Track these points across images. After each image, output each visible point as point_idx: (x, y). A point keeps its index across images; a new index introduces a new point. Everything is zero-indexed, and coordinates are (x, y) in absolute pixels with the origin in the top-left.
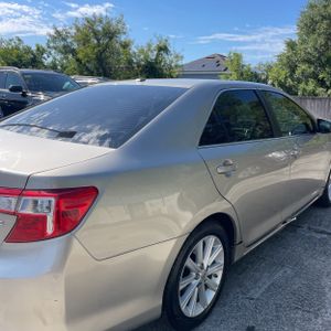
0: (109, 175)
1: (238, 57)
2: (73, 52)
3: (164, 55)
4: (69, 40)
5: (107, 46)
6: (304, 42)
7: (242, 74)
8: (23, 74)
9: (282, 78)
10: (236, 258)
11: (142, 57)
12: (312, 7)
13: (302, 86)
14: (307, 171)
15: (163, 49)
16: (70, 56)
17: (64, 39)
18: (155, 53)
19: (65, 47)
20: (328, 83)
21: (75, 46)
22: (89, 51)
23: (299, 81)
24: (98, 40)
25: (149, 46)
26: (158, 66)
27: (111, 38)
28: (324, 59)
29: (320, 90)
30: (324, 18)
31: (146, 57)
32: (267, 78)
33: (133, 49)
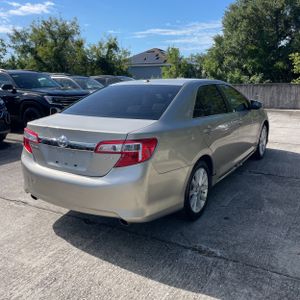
0: (160, 133)
1: (176, 51)
2: (32, 51)
3: (114, 52)
4: (28, 40)
5: (64, 45)
6: (229, 37)
7: (180, 66)
8: (11, 75)
9: (213, 68)
10: (213, 184)
11: (95, 54)
12: (234, 8)
13: (230, 74)
14: (243, 137)
15: (113, 46)
16: (29, 55)
17: (23, 40)
18: (106, 50)
19: (24, 47)
20: (250, 72)
21: (33, 46)
22: (48, 49)
23: (227, 71)
24: (55, 40)
25: (101, 44)
26: (109, 61)
27: (67, 38)
28: (245, 52)
29: (244, 78)
30: (244, 17)
31: (98, 54)
32: (201, 69)
33: (86, 47)
